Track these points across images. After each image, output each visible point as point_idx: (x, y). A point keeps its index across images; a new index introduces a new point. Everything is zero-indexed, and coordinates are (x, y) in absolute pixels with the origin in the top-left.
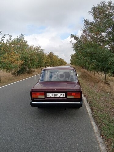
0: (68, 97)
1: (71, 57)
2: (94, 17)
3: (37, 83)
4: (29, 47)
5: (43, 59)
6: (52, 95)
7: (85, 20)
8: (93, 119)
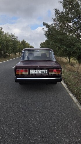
0: (50, 73)
1: (41, 45)
2: (64, 7)
3: (18, 62)
4: (4, 34)
5: (17, 46)
6: (35, 72)
7: (55, 9)
8: (70, 92)
